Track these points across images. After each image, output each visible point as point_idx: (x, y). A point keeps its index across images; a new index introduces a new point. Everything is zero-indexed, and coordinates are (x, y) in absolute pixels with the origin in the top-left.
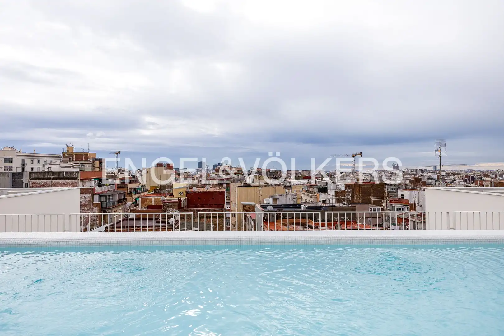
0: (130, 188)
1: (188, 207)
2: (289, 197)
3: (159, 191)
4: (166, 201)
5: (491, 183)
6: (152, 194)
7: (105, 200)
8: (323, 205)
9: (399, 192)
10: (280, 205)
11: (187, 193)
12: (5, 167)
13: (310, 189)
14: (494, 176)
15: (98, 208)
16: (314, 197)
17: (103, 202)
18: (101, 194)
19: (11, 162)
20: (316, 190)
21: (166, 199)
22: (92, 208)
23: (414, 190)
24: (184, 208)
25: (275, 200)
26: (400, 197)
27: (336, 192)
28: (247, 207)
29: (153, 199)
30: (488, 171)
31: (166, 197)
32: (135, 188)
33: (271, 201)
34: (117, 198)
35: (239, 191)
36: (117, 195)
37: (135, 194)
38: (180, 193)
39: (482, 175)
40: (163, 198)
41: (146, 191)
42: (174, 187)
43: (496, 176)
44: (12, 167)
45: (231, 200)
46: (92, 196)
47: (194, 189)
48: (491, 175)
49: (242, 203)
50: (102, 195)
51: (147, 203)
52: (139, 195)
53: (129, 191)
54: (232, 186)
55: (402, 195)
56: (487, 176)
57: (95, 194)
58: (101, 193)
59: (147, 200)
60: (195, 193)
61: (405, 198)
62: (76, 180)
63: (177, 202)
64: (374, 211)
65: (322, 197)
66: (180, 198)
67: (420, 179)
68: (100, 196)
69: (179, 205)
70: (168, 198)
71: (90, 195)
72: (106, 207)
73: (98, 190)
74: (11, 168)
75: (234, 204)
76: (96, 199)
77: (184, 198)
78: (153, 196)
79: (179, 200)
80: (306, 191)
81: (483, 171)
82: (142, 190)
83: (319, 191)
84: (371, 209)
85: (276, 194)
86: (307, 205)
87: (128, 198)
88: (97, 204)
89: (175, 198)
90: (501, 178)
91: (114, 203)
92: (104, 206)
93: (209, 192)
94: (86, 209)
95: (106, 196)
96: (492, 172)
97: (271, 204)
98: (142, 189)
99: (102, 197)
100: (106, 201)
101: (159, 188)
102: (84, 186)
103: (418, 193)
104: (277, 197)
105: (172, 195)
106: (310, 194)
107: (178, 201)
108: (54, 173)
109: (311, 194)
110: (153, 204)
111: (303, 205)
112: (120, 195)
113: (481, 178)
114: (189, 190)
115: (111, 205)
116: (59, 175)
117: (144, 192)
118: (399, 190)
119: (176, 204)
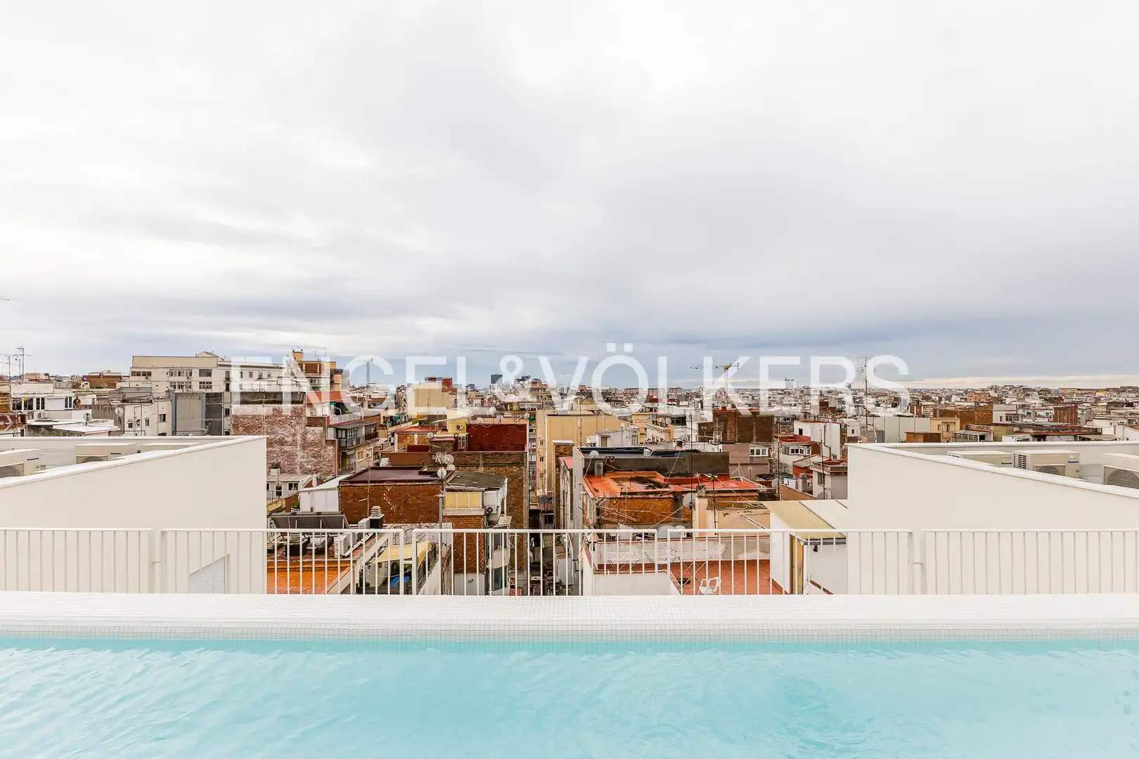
0: (384, 417)
1: (469, 448)
2: (626, 434)
3: (427, 422)
4: (436, 440)
5: (935, 411)
6: (415, 427)
7: (344, 436)
8: (679, 449)
9: (795, 425)
10: (611, 449)
11: (469, 427)
12: (200, 383)
13: (660, 420)
14: (937, 399)
15: (335, 447)
16: (664, 431)
17: (342, 438)
18: (338, 427)
19: (210, 376)
20: (668, 421)
21: (435, 436)
22: (325, 448)
23: (818, 422)
24: (462, 450)
25: (604, 438)
26: (796, 432)
27: (700, 425)
28: (562, 448)
29: (416, 436)
30: (928, 391)
31: (435, 433)
32: (391, 417)
33: (597, 440)
34: (363, 432)
35: (550, 423)
36: (364, 429)
37: (392, 426)
38: (458, 427)
39: (920, 398)
40: (430, 435)
41: (409, 421)
42: (448, 418)
43: (940, 399)
44: (211, 383)
45: (539, 436)
46: (324, 429)
47: (480, 421)
48: (933, 398)
49: (555, 441)
50: (341, 428)
51: (407, 442)
52: (398, 427)
53: (382, 421)
54: (539, 413)
55: (801, 431)
56: (927, 398)
57: (330, 426)
58: (338, 425)
59: (406, 437)
60: (480, 426)
61: (804, 434)
62: (301, 405)
63: (452, 441)
64: (757, 454)
65: (678, 432)
66: (456, 436)
67: (827, 403)
68: (337, 430)
69: (455, 445)
70: (439, 435)
71: (322, 428)
72: (346, 447)
73: (335, 420)
74: (209, 385)
75: (542, 443)
76: (331, 434)
77: (463, 434)
78: (417, 430)
79: (455, 437)
80: (653, 422)
81: (920, 391)
82: (403, 420)
83: (673, 423)
84: (752, 451)
85: (606, 429)
86: (654, 448)
87: (380, 432)
88: (333, 442)
89: (450, 434)
90: (947, 402)
91: (359, 439)
92: (343, 444)
93: (502, 425)
94: (316, 449)
95: (346, 430)
96: (934, 392)
97: (597, 446)
98: (404, 418)
99: (340, 432)
100: (346, 438)
101: (426, 419)
102: (314, 414)
103: (825, 426)
104: (607, 434)
105: (445, 430)
106: (659, 427)
107: (453, 439)
108: (267, 394)
109: (661, 428)
110: (416, 444)
111: (646, 448)
112: (367, 428)
113: (918, 402)
114: (472, 422)
115: (354, 443)
116: (275, 398)
117: (405, 422)
118: (795, 422)
119: (450, 444)
